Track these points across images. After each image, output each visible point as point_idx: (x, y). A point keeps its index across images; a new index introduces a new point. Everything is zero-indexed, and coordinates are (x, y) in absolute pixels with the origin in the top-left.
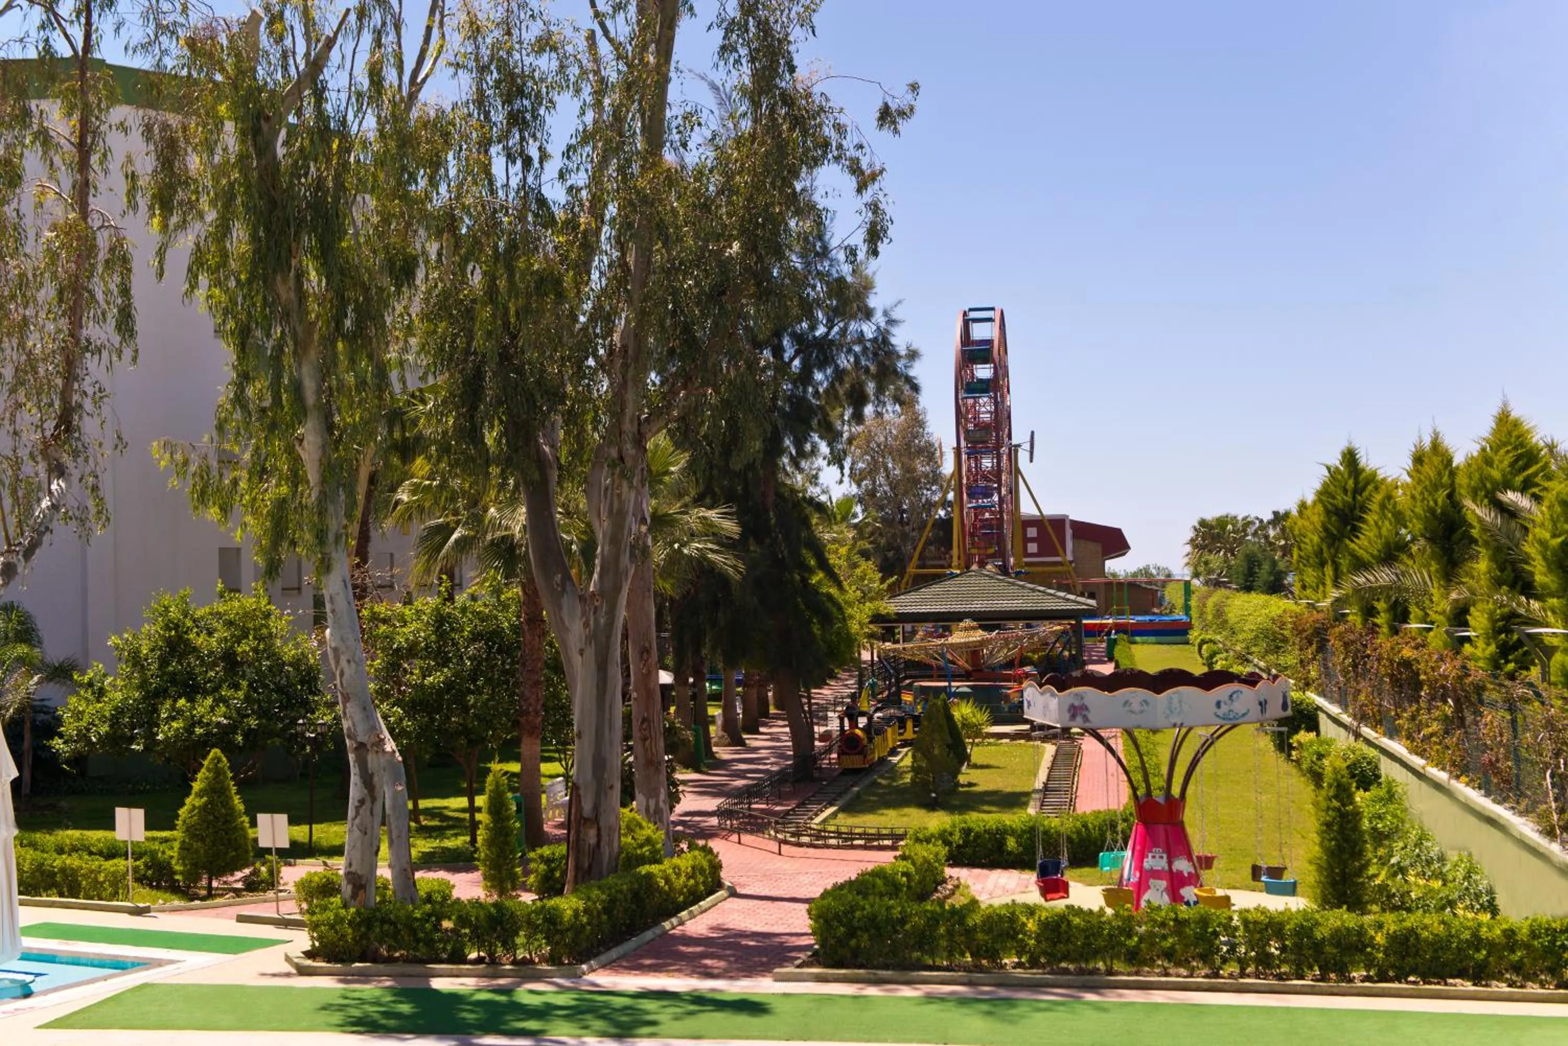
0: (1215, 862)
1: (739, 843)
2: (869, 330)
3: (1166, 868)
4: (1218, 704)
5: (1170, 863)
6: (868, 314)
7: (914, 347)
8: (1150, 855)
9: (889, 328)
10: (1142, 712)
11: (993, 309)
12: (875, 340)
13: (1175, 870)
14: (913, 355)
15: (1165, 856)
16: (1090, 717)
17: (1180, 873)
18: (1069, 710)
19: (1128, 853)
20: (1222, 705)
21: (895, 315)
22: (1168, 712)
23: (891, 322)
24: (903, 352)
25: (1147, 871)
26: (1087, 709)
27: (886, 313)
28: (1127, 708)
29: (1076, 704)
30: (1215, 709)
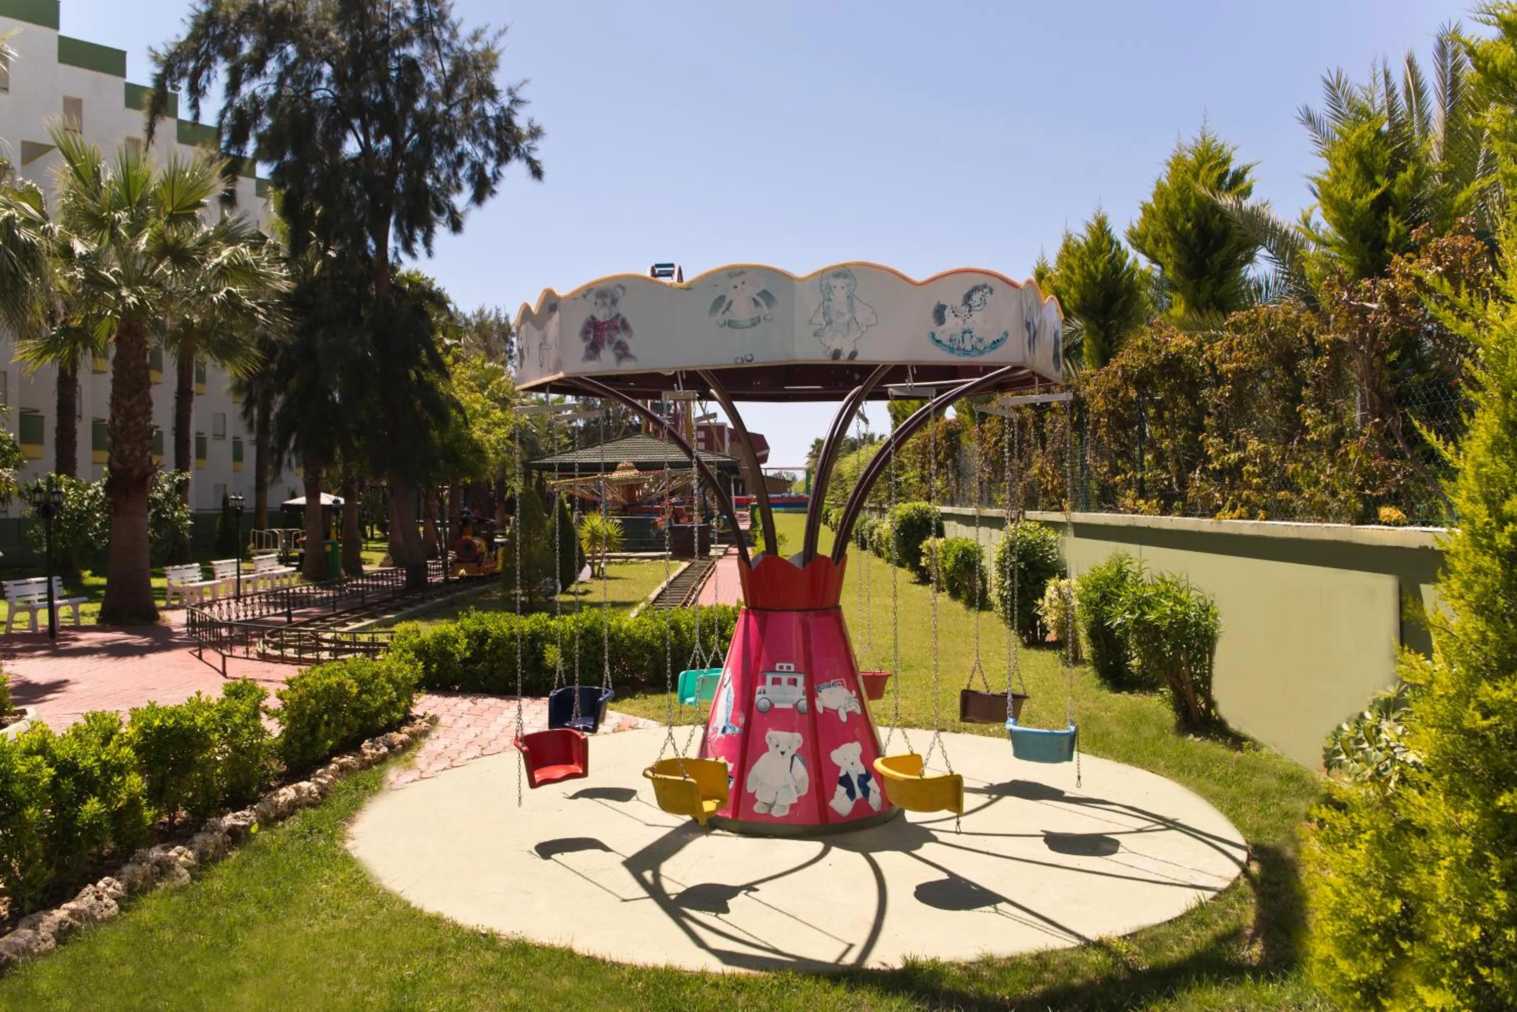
0: (890, 685)
1: (200, 657)
2: (491, 110)
3: (803, 704)
4: (939, 314)
5: (811, 695)
6: (491, 93)
7: (536, 124)
8: (769, 677)
9: (513, 107)
10: (755, 322)
11: (672, 265)
12: (498, 119)
13: (820, 710)
14: (535, 133)
15: (800, 679)
16: (632, 344)
17: (831, 714)
18: (585, 333)
19: (727, 675)
20: (948, 313)
21: (520, 95)
22: (820, 319)
23: (515, 101)
24: (525, 131)
25: (763, 713)
26: (625, 326)
27: (510, 92)
28: (719, 317)
29: (601, 316)
30: (932, 325)
